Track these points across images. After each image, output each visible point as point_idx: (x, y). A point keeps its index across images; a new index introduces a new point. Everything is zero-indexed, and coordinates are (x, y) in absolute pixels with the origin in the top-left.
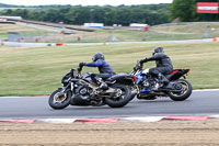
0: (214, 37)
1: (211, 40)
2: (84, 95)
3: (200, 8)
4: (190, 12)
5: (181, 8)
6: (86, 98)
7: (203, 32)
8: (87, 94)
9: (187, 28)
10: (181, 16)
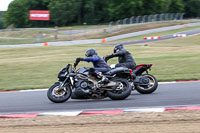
0: (45, 42)
1: (42, 45)
2: (85, 89)
3: (33, 15)
4: (24, 19)
5: (16, 15)
6: (88, 91)
7: (35, 37)
8: (88, 87)
9: (22, 34)
10: (16, 23)
